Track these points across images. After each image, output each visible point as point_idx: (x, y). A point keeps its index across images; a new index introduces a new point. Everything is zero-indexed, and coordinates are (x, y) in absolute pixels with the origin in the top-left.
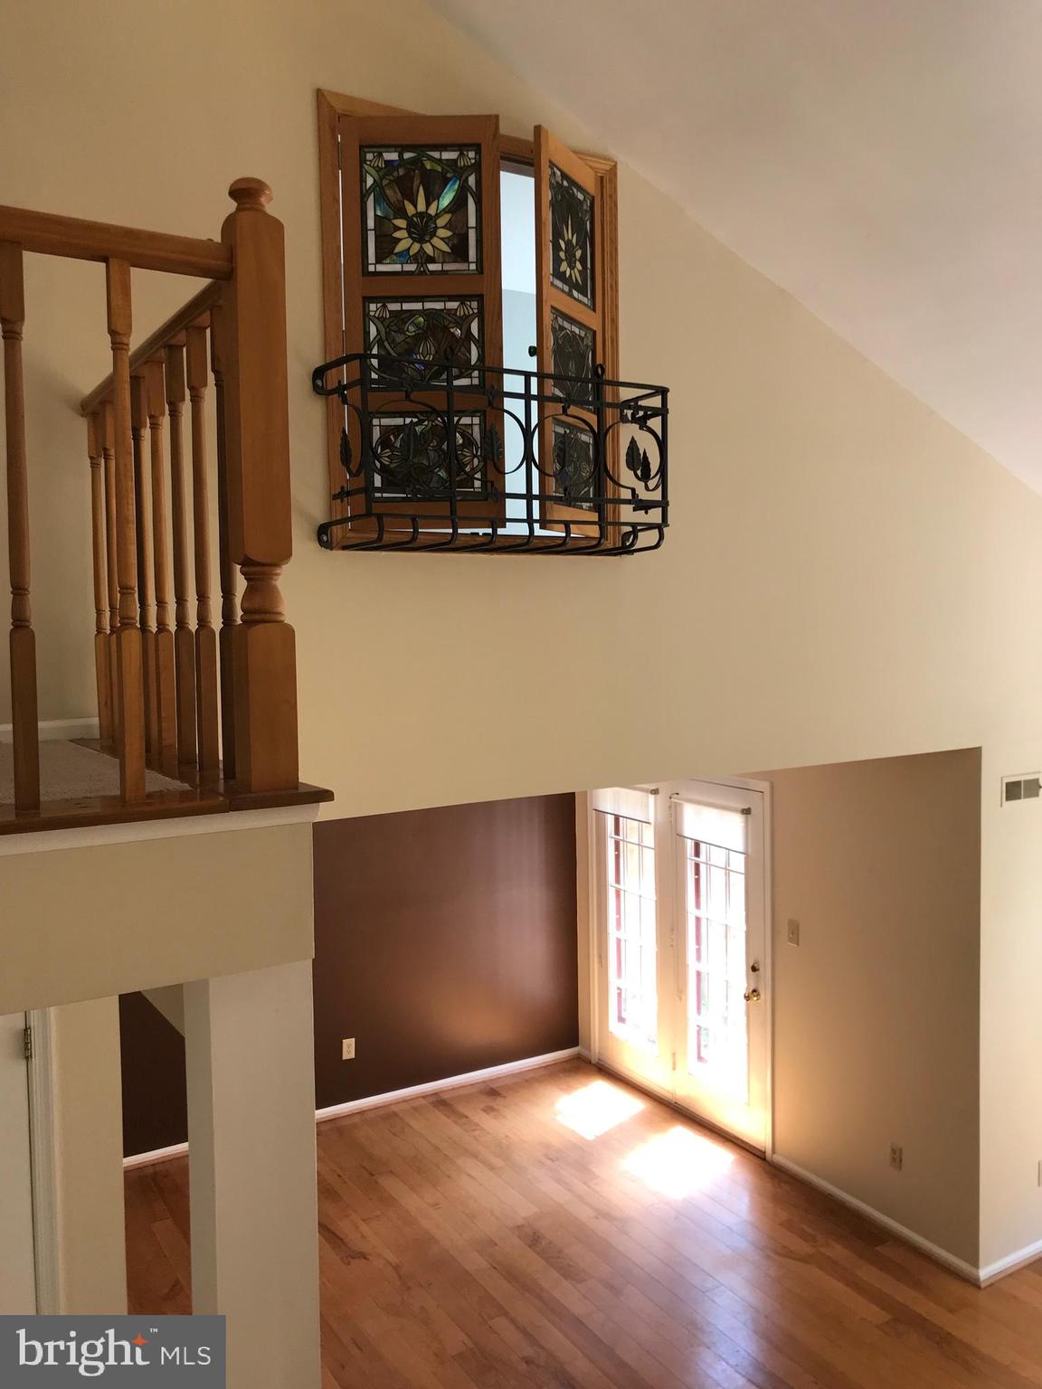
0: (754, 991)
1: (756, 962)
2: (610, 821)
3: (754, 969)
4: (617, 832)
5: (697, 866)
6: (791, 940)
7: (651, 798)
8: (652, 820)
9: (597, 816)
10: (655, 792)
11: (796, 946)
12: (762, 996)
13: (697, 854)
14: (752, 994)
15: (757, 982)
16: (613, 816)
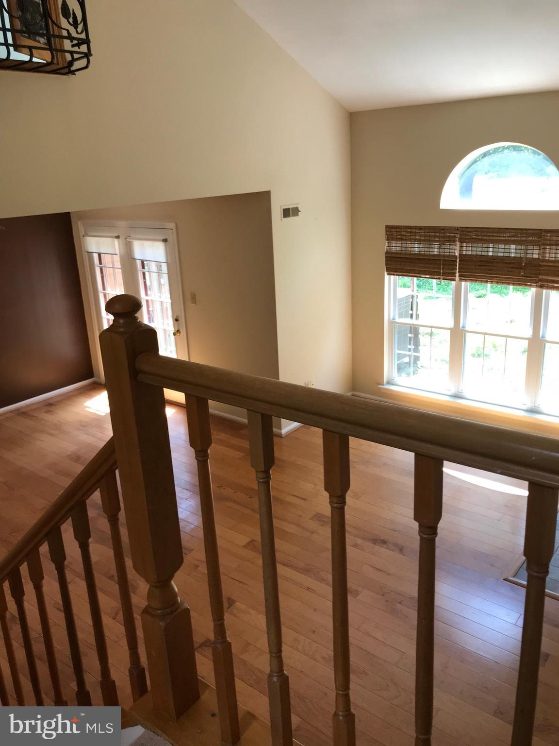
0: (178, 331)
1: (177, 317)
2: (96, 256)
3: (177, 320)
4: (100, 263)
5: (144, 274)
6: (192, 303)
7: (116, 241)
8: (118, 252)
9: (88, 255)
10: (118, 237)
11: (194, 305)
12: (182, 333)
13: (143, 267)
14: (177, 333)
15: (179, 326)
16: (97, 254)
